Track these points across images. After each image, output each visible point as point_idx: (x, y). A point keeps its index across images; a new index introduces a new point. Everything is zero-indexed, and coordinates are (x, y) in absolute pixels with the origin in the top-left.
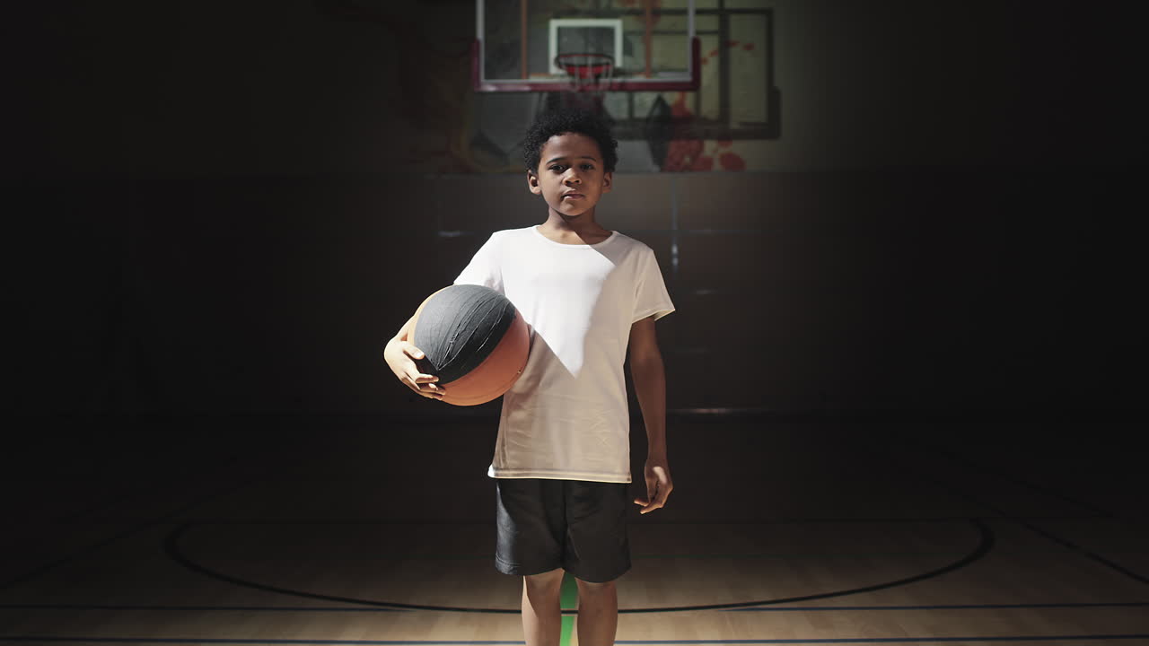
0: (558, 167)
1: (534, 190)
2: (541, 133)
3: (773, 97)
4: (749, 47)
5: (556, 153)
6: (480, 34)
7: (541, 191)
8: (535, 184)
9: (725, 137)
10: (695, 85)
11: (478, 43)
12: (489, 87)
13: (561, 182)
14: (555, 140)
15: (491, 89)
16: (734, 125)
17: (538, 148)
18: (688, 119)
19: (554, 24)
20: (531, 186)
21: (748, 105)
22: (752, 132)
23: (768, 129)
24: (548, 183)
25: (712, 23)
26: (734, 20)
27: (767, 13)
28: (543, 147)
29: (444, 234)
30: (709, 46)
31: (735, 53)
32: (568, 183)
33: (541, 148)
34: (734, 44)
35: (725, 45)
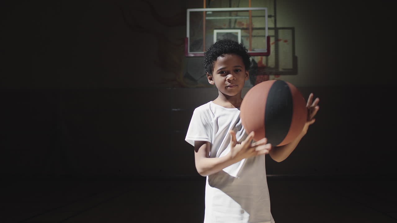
0: (223, 73)
1: (211, 82)
2: (213, 55)
3: (295, 59)
4: (286, 41)
5: (221, 65)
6: (188, 36)
7: (214, 83)
8: (211, 79)
9: (277, 74)
10: (267, 54)
11: (187, 38)
12: (191, 55)
13: (225, 80)
14: (220, 59)
15: (192, 55)
16: (280, 70)
17: (211, 63)
18: (263, 67)
19: (216, 32)
20: (209, 80)
21: (286, 62)
22: (287, 72)
23: (293, 71)
24: (217, 79)
25: (272, 33)
26: (280, 32)
27: (293, 29)
28: (214, 62)
29: (173, 110)
30: (272, 40)
31: (281, 43)
32: (229, 81)
33: (213, 63)
34: (280, 40)
35: (277, 40)
